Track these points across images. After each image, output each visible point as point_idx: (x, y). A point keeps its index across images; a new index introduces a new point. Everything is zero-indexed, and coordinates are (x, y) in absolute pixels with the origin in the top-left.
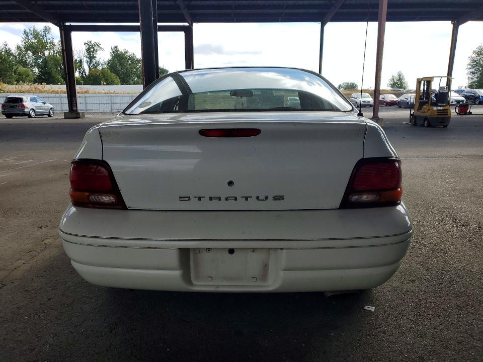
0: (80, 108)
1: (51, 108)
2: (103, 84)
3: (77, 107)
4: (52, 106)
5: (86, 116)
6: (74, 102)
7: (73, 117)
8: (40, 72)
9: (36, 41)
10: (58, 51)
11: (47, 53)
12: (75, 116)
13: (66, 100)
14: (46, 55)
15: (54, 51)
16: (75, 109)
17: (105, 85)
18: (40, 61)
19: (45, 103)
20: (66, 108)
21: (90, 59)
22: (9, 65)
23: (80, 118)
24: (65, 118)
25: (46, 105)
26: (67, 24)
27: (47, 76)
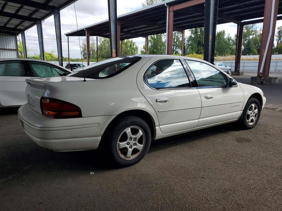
0: (241, 69)
1: (230, 69)
2: (276, 54)
3: (239, 69)
4: (230, 68)
5: (244, 74)
6: (239, 66)
7: (236, 74)
8: (244, 48)
9: (246, 31)
10: (258, 35)
11: (251, 37)
12: (237, 74)
13: (234, 65)
14: (250, 38)
15: (256, 35)
16: (238, 70)
17: (277, 54)
18: (246, 42)
19: (226, 66)
20: (233, 69)
21: (279, 37)
22: (228, 46)
23: (239, 75)
24: (231, 75)
25: (227, 67)
26: (243, 21)
27: (248, 50)
